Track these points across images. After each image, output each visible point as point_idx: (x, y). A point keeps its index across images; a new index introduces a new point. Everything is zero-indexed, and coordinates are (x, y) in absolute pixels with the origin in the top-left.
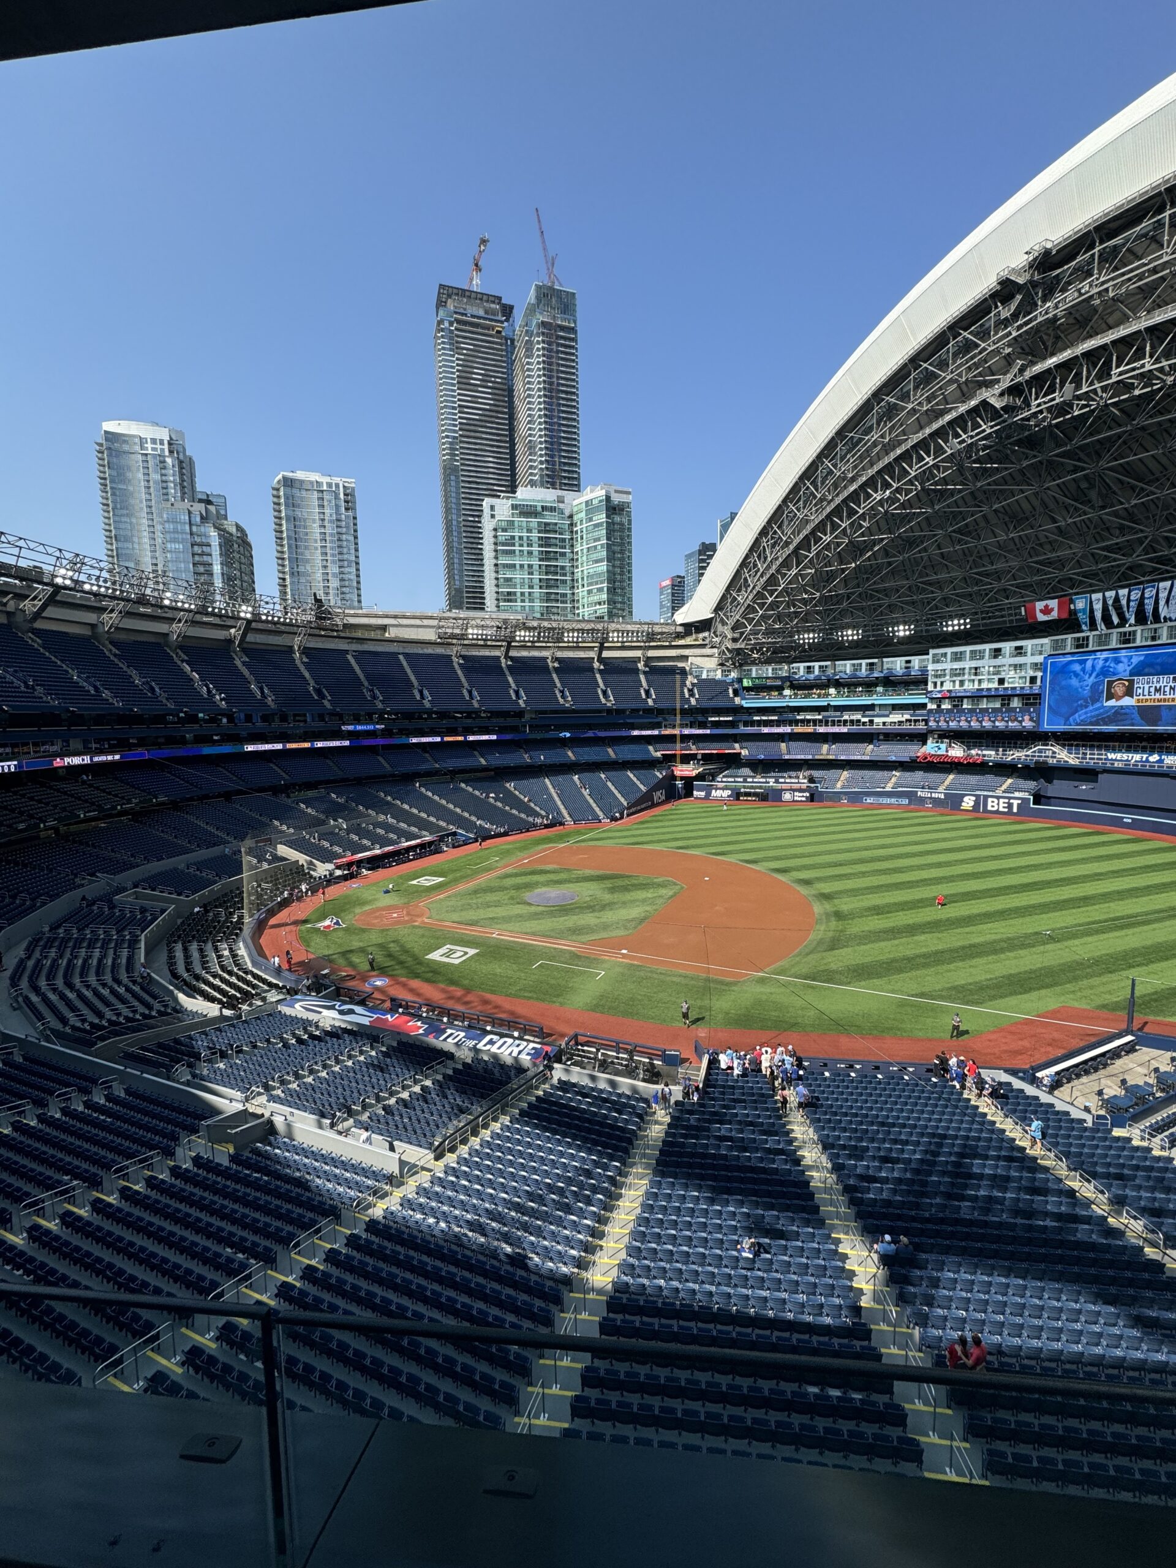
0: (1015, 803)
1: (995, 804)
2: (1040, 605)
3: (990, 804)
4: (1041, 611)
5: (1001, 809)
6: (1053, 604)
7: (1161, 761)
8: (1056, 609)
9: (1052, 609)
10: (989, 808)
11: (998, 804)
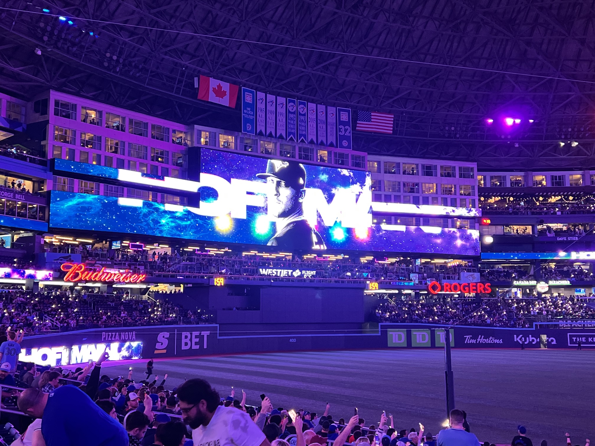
0: (205, 334)
1: (188, 340)
2: (214, 83)
3: (184, 341)
5: (195, 347)
6: (226, 86)
7: (302, 275)
8: (228, 93)
9: (224, 93)
10: (184, 348)
11: (191, 340)
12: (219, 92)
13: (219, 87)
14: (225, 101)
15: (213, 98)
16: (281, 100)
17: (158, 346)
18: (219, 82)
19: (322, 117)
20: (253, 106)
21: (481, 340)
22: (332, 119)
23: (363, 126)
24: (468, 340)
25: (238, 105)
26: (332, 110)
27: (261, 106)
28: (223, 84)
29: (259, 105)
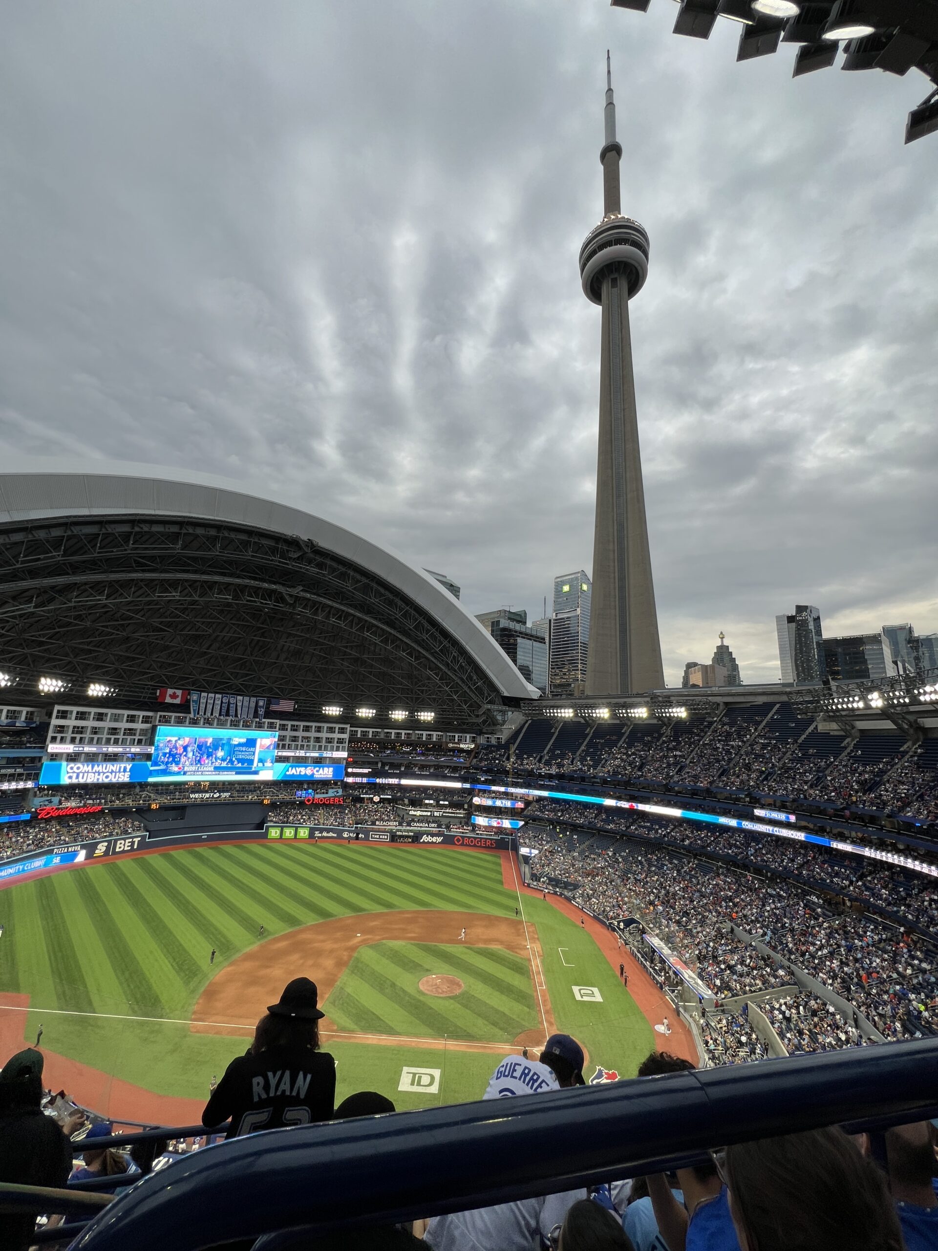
0: (136, 840)
1: (122, 846)
2: (170, 691)
3: (118, 846)
4: (170, 696)
5: (126, 848)
6: (179, 693)
7: (219, 797)
8: (180, 697)
9: (178, 696)
10: (117, 850)
11: (124, 845)
12: (174, 696)
13: (174, 693)
14: (178, 701)
15: (168, 700)
16: (219, 696)
17: (97, 851)
18: (173, 690)
19: (246, 704)
20: (198, 702)
21: (325, 834)
22: (253, 705)
23: (274, 707)
24: (317, 834)
25: (188, 701)
26: (253, 700)
27: (203, 701)
28: (176, 691)
29: (202, 701)
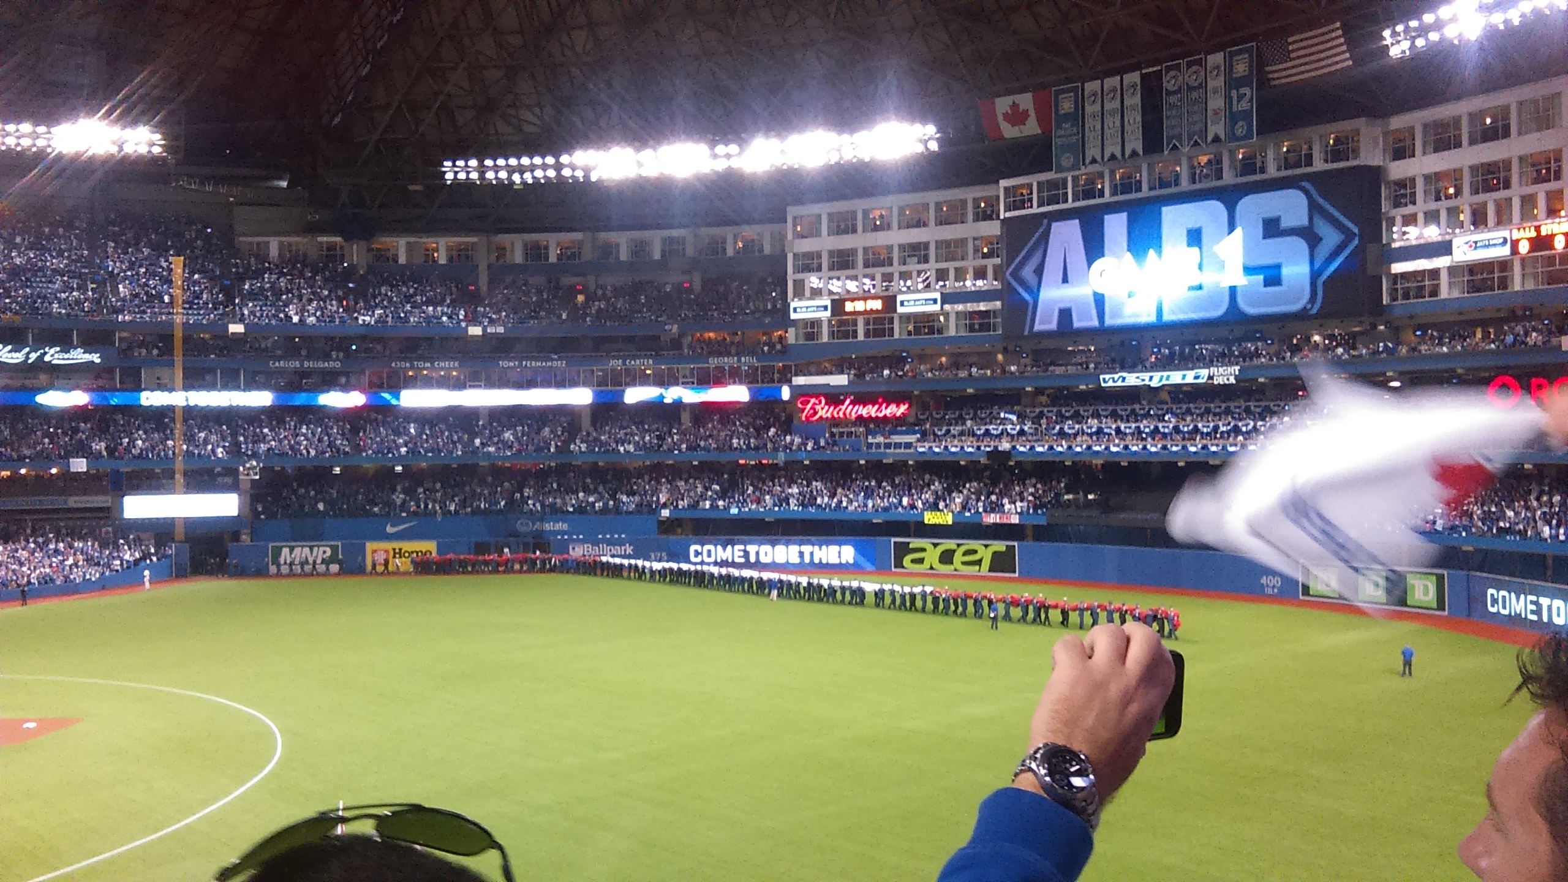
2: (1003, 104)
4: (1006, 116)
6: (1026, 101)
8: (1032, 113)
9: (1025, 115)
12: (1017, 117)
13: (1014, 106)
15: (1008, 132)
18: (1011, 98)
20: (1078, 117)
27: (1092, 108)
28: (1019, 97)
29: (1089, 109)
